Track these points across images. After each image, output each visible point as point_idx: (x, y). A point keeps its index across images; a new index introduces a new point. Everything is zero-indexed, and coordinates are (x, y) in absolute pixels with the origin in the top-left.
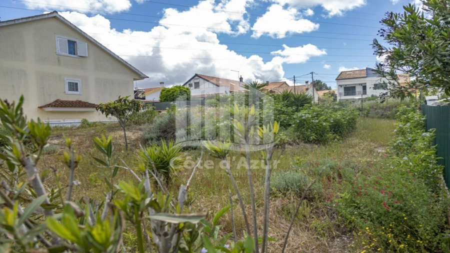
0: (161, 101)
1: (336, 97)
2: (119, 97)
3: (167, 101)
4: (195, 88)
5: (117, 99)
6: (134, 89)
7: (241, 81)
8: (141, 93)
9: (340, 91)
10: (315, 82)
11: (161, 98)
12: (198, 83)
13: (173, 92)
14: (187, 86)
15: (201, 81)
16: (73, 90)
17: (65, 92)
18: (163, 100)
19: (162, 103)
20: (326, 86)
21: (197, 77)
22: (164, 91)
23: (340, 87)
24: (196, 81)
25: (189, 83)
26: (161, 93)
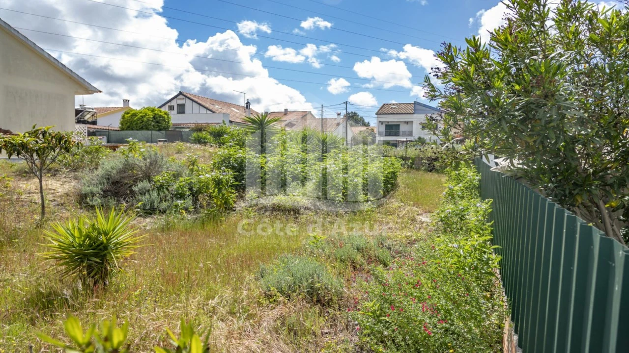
0: (122, 129)
1: (375, 137)
2: (34, 127)
3: (132, 130)
4: (179, 112)
5: (30, 130)
6: (77, 107)
7: (247, 106)
8: (91, 114)
9: (380, 130)
10: (349, 114)
11: (122, 124)
12: (183, 105)
13: (142, 117)
14: (165, 109)
15: (188, 103)
18: (125, 127)
19: (122, 132)
20: (363, 121)
21: (181, 97)
22: (128, 113)
23: (380, 123)
24: (181, 102)
25: (169, 104)
26: (123, 117)
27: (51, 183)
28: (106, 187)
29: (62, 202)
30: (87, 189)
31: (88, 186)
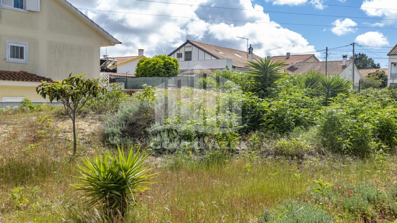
0: (137, 76)
1: (387, 80)
2: (70, 76)
3: (146, 76)
4: (186, 59)
5: (67, 77)
6: (102, 57)
7: (250, 51)
8: (112, 63)
9: (393, 72)
10: (356, 55)
11: (137, 72)
12: (190, 52)
13: (154, 64)
14: (173, 57)
15: (195, 51)
16: (17, 57)
17: (5, 59)
18: (140, 74)
19: (137, 79)
20: (373, 63)
21: (188, 45)
22: (142, 62)
23: (393, 65)
24: (188, 50)
25: (178, 52)
26: (138, 65)
27: (82, 124)
28: (125, 127)
29: (89, 140)
30: (109, 130)
31: (110, 127)
